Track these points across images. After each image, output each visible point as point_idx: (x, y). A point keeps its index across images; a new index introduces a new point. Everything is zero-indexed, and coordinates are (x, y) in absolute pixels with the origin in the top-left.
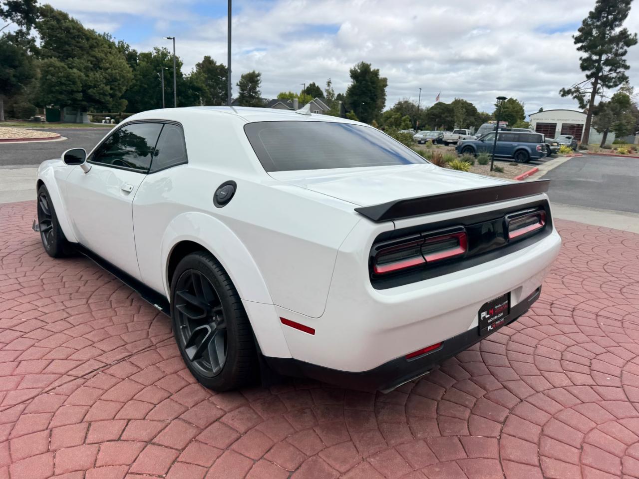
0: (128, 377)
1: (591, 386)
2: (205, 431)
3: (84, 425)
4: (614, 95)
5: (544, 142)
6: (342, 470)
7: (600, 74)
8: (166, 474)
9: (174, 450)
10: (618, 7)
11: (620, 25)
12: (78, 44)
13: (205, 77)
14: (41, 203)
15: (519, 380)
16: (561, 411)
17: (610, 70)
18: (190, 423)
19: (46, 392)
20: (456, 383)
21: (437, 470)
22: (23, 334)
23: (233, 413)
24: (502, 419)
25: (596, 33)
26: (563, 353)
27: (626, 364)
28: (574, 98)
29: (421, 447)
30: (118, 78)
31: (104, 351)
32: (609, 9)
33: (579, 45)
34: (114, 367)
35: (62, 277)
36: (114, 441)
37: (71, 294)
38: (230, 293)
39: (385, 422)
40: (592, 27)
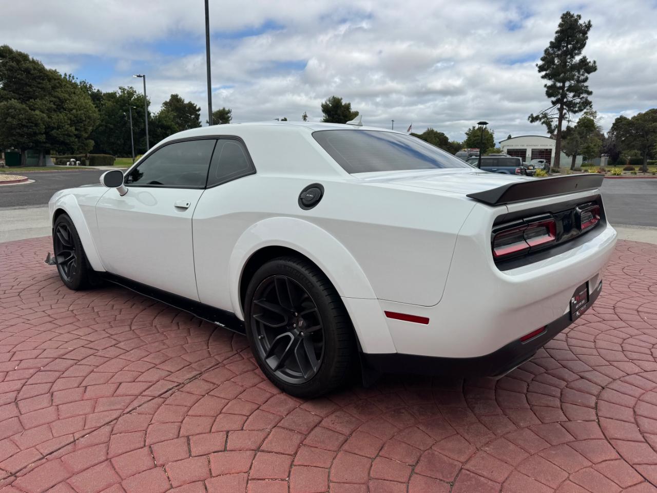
0: (207, 393)
3: (183, 440)
4: (580, 119)
5: (523, 165)
6: (463, 459)
7: (565, 100)
8: (289, 476)
9: (286, 456)
10: (576, 37)
11: (579, 54)
12: (40, 86)
13: (174, 116)
15: (592, 370)
16: (643, 394)
17: (574, 96)
18: (291, 430)
19: (127, 413)
20: (535, 377)
21: (553, 452)
22: (77, 362)
23: (330, 418)
24: (593, 405)
25: (558, 62)
26: (622, 345)
28: (543, 123)
29: (528, 434)
30: (84, 119)
31: (170, 372)
32: (568, 38)
33: (543, 73)
34: (188, 386)
35: (93, 308)
36: (221, 451)
39: (483, 416)
40: (554, 56)
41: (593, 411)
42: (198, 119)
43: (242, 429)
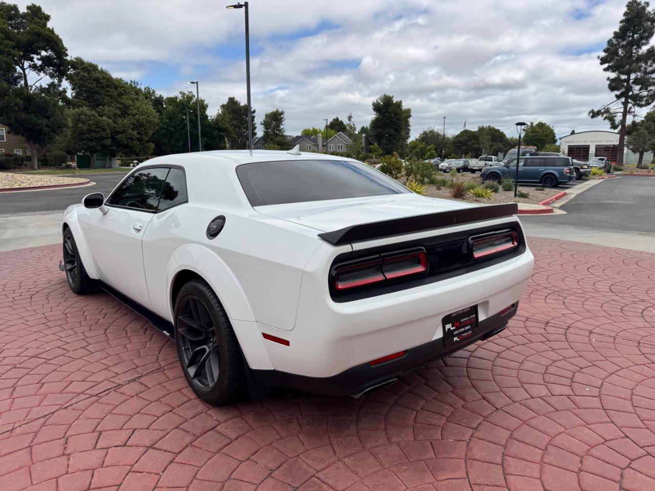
0: (137, 395)
1: (568, 396)
2: (201, 438)
3: (96, 434)
4: (648, 113)
5: (572, 165)
6: (319, 468)
7: (630, 93)
8: (163, 472)
9: (171, 454)
10: (644, 25)
11: (647, 43)
12: (107, 93)
13: (230, 118)
14: (66, 244)
15: (499, 392)
16: (533, 418)
17: (641, 89)
18: (187, 432)
19: (64, 408)
20: (438, 395)
21: (405, 467)
22: (47, 361)
23: (226, 424)
24: (475, 425)
25: (622, 53)
26: (548, 368)
27: (609, 376)
28: (605, 119)
29: (394, 449)
30: (145, 123)
31: (117, 374)
32: (634, 27)
33: (606, 65)
34: (125, 387)
35: (84, 311)
36: (121, 446)
37: (91, 326)
38: (221, 314)
39: (364, 429)
40: (618, 47)
41: (470, 432)
42: (253, 120)
43: (148, 429)
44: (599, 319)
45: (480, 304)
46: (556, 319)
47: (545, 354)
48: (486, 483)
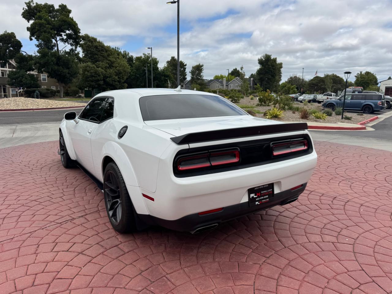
0: (81, 224)
1: (333, 243)
2: (109, 251)
3: (54, 244)
6: (169, 272)
8: (83, 267)
9: (90, 257)
12: (102, 55)
14: (61, 140)
15: (290, 237)
16: (306, 254)
18: (103, 246)
19: (42, 229)
20: (251, 237)
21: (218, 276)
22: (40, 203)
23: (125, 243)
24: (268, 256)
26: (326, 225)
27: (365, 232)
29: (216, 265)
30: (122, 72)
31: (74, 212)
34: (76, 220)
35: (67, 178)
36: (65, 251)
37: (68, 185)
39: (201, 252)
41: (264, 259)
42: (185, 70)
43: (82, 243)
44: (370, 197)
45: (275, 183)
46: (342, 196)
47: (327, 217)
48: (264, 289)
